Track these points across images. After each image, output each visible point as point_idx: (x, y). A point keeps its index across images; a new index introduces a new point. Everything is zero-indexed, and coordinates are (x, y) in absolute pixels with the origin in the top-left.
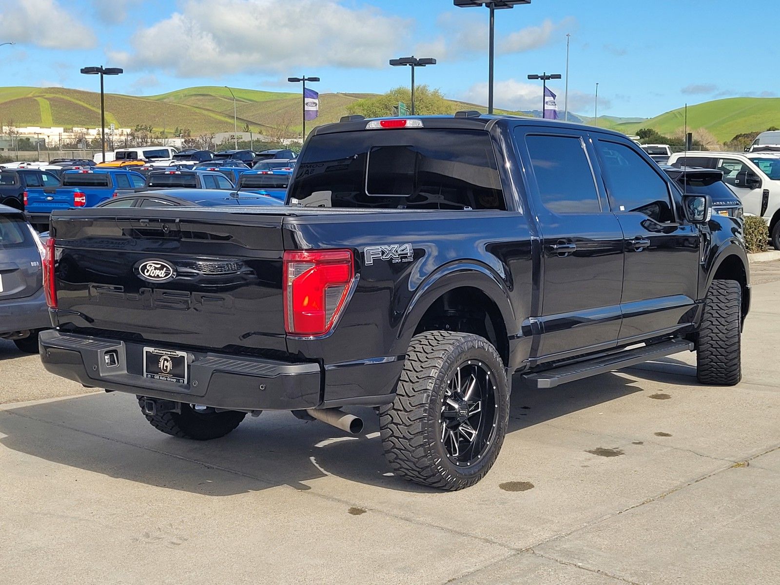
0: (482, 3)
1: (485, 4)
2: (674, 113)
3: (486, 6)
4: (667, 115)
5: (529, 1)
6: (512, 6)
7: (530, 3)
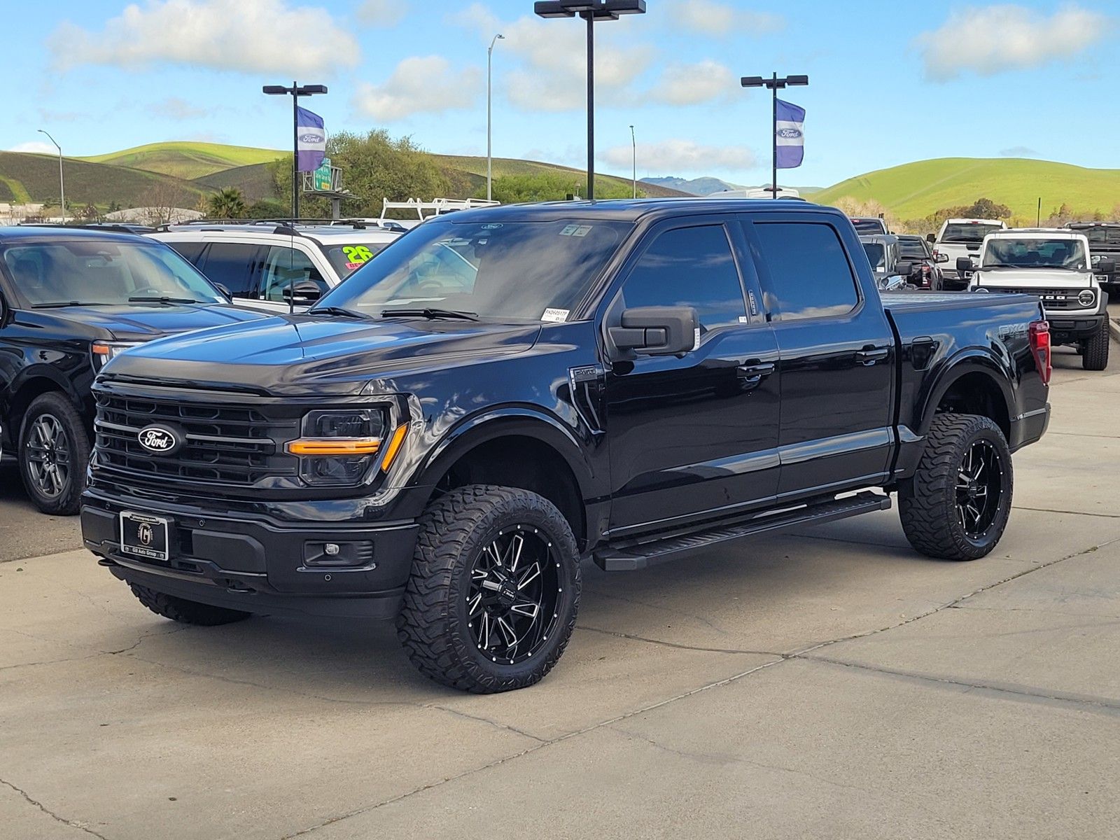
0: (574, 12)
1: (578, 13)
2: (858, 180)
3: (581, 16)
4: (850, 182)
5: (643, 10)
6: (616, 16)
7: (644, 12)
